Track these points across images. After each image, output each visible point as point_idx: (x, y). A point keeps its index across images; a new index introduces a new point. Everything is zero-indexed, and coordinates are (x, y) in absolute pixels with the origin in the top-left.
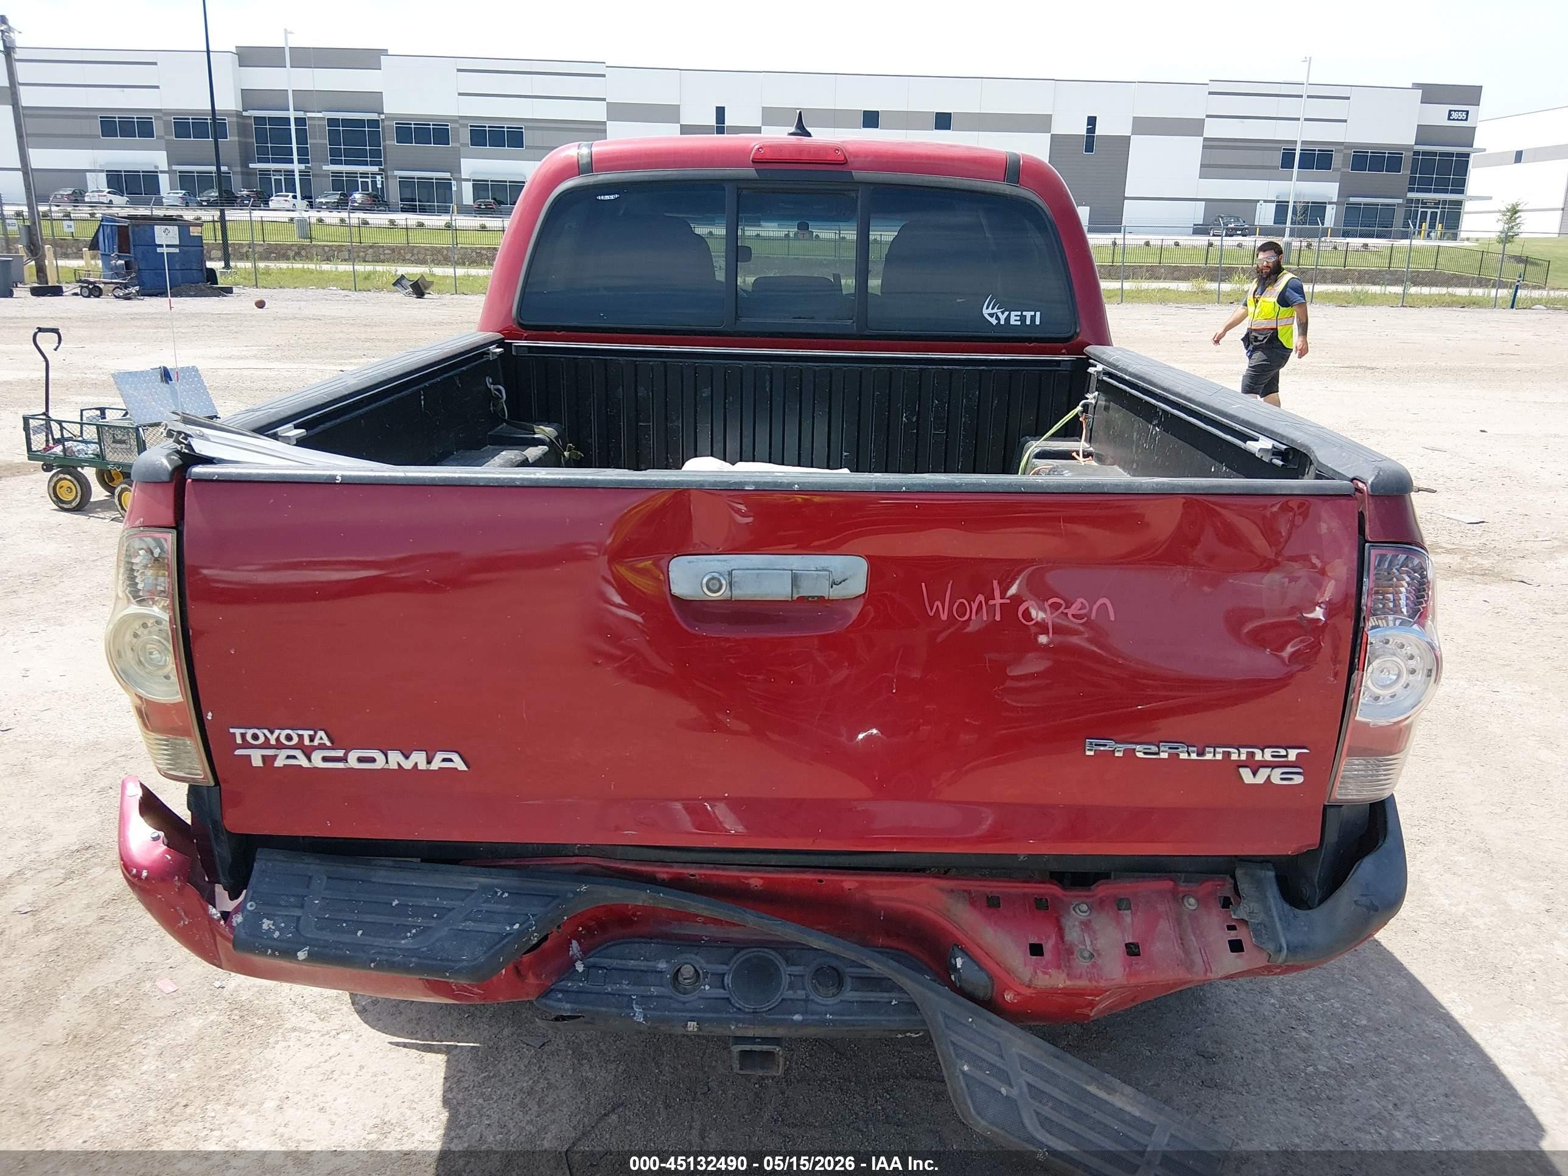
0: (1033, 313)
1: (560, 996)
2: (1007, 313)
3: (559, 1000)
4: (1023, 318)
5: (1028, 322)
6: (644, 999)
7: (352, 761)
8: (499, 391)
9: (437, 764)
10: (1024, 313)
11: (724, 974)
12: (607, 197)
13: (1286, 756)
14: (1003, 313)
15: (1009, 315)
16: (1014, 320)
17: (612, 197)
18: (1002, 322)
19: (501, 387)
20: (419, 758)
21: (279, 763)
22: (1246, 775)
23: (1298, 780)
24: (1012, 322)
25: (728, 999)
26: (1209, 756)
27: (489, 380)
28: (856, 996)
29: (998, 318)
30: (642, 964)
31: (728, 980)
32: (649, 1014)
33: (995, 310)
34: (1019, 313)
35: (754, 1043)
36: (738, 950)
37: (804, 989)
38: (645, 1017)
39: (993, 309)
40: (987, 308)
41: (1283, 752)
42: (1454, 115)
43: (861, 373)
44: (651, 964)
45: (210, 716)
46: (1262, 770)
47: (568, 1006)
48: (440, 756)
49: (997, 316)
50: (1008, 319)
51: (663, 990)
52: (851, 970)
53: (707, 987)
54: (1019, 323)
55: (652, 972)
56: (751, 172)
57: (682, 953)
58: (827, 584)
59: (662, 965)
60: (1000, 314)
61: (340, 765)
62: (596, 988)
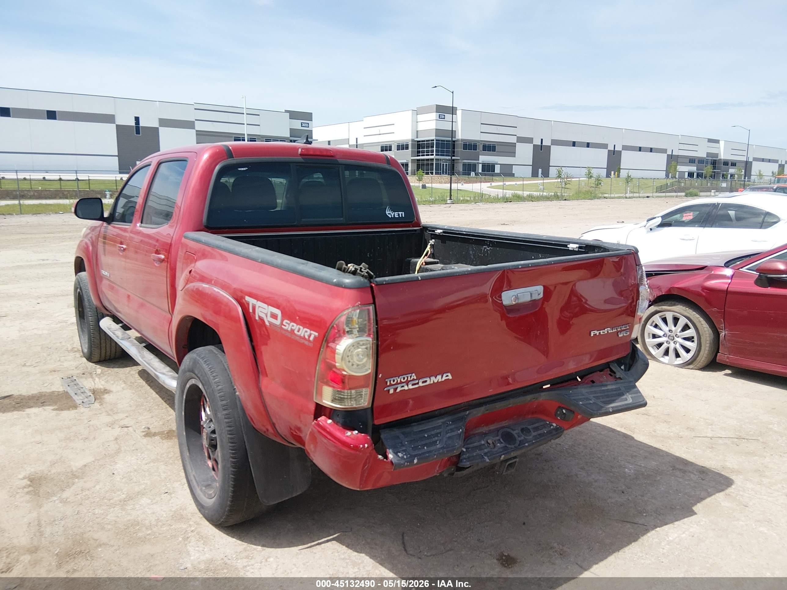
6: (486, 454)
7: (421, 384)
9: (444, 378)
12: (242, 169)
17: (245, 169)
20: (439, 377)
21: (398, 390)
28: (535, 434)
32: (490, 457)
35: (511, 460)
36: (498, 431)
42: (303, 125)
45: (380, 376)
47: (468, 463)
48: (445, 375)
50: (394, 215)
53: (499, 444)
56: (300, 159)
58: (537, 295)
61: (416, 386)
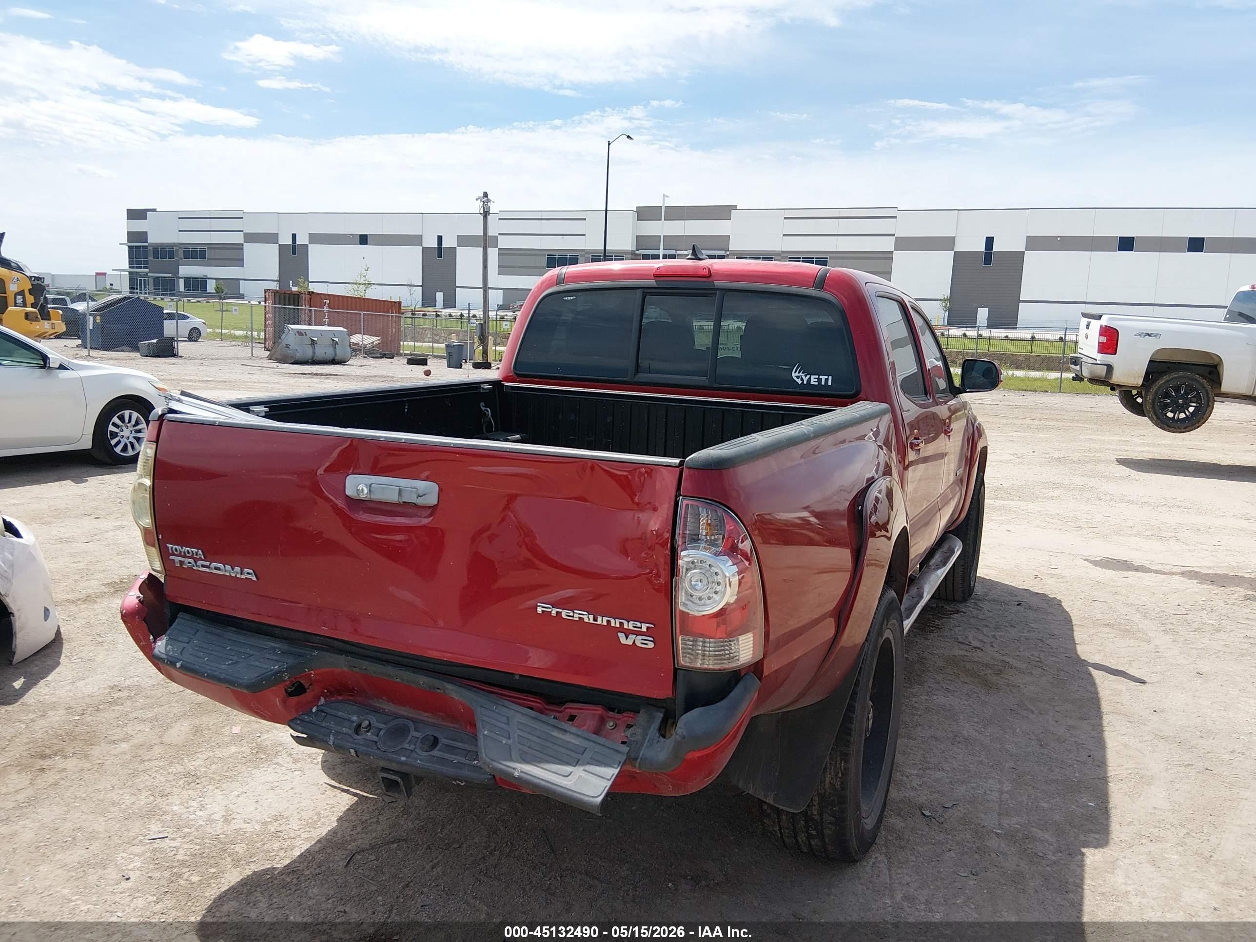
0: (826, 377)
1: (299, 722)
2: (808, 376)
3: (298, 724)
4: (819, 380)
5: (823, 383)
8: (487, 411)
10: (821, 377)
11: (381, 729)
13: (641, 628)
14: (806, 376)
15: (810, 377)
16: (814, 380)
18: (805, 382)
19: (489, 409)
22: (622, 636)
23: (651, 645)
24: (812, 383)
25: (376, 742)
26: (599, 622)
27: (482, 404)
29: (802, 379)
30: (345, 716)
31: (382, 733)
33: (801, 374)
34: (817, 377)
37: (415, 745)
38: (333, 743)
39: (799, 373)
40: (795, 372)
41: (639, 625)
43: (704, 411)
44: (350, 716)
46: (630, 636)
49: (802, 378)
51: (349, 732)
52: (444, 740)
54: (817, 383)
55: (349, 720)
57: (368, 714)
59: (355, 718)
60: (803, 377)
62: (317, 722)
